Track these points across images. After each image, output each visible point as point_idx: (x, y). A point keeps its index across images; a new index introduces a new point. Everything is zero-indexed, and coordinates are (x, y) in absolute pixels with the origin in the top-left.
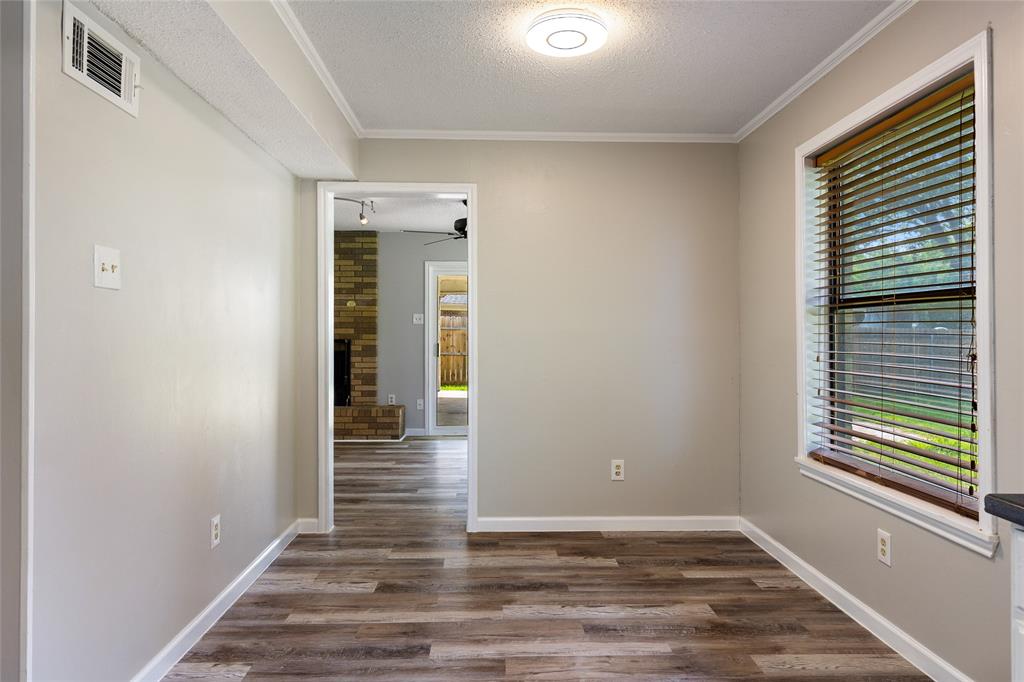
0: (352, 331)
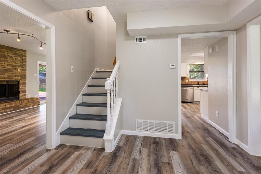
0: (19, 78)
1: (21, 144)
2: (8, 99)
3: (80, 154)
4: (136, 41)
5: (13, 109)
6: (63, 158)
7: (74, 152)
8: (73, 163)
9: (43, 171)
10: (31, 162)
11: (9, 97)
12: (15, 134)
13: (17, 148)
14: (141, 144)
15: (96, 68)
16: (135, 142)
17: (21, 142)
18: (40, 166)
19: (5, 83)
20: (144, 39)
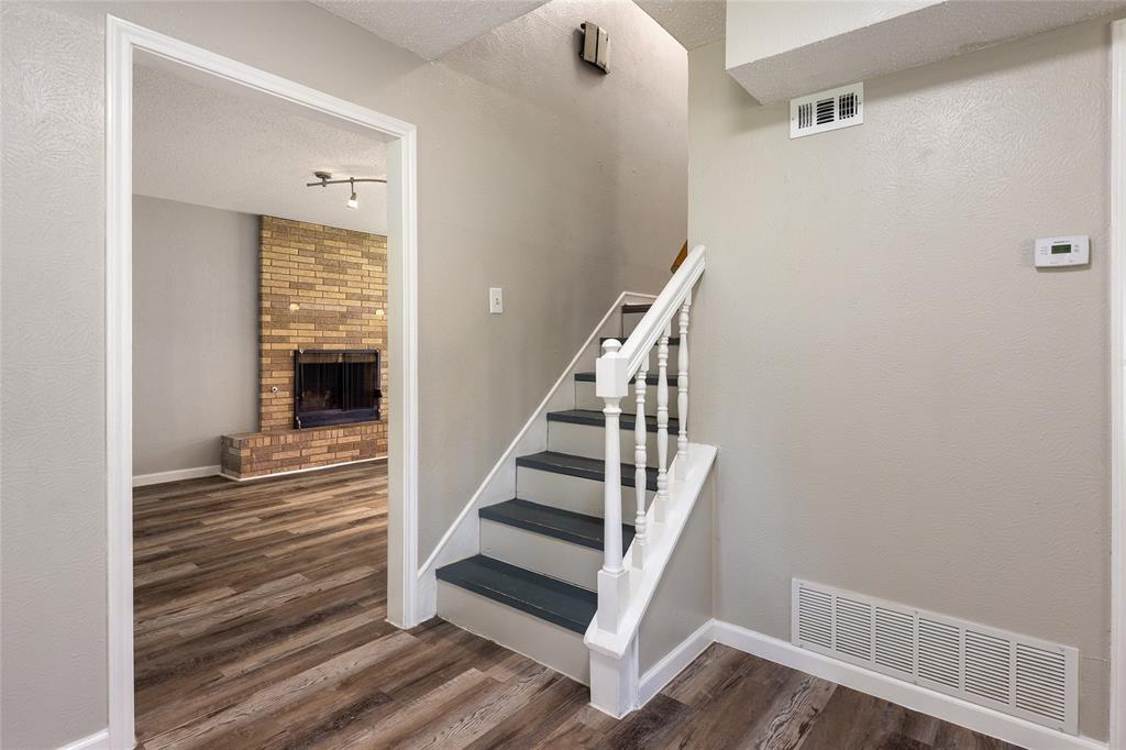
0: (380, 342)
1: (326, 584)
2: (348, 416)
3: (485, 682)
4: (794, 123)
5: (356, 452)
6: (422, 678)
7: (465, 669)
8: (444, 714)
9: (340, 707)
10: (322, 661)
11: (350, 408)
12: (329, 542)
13: (312, 595)
14: (803, 729)
15: (624, 293)
16: (770, 703)
17: (331, 574)
18: (338, 685)
19: (340, 360)
20: (848, 106)
